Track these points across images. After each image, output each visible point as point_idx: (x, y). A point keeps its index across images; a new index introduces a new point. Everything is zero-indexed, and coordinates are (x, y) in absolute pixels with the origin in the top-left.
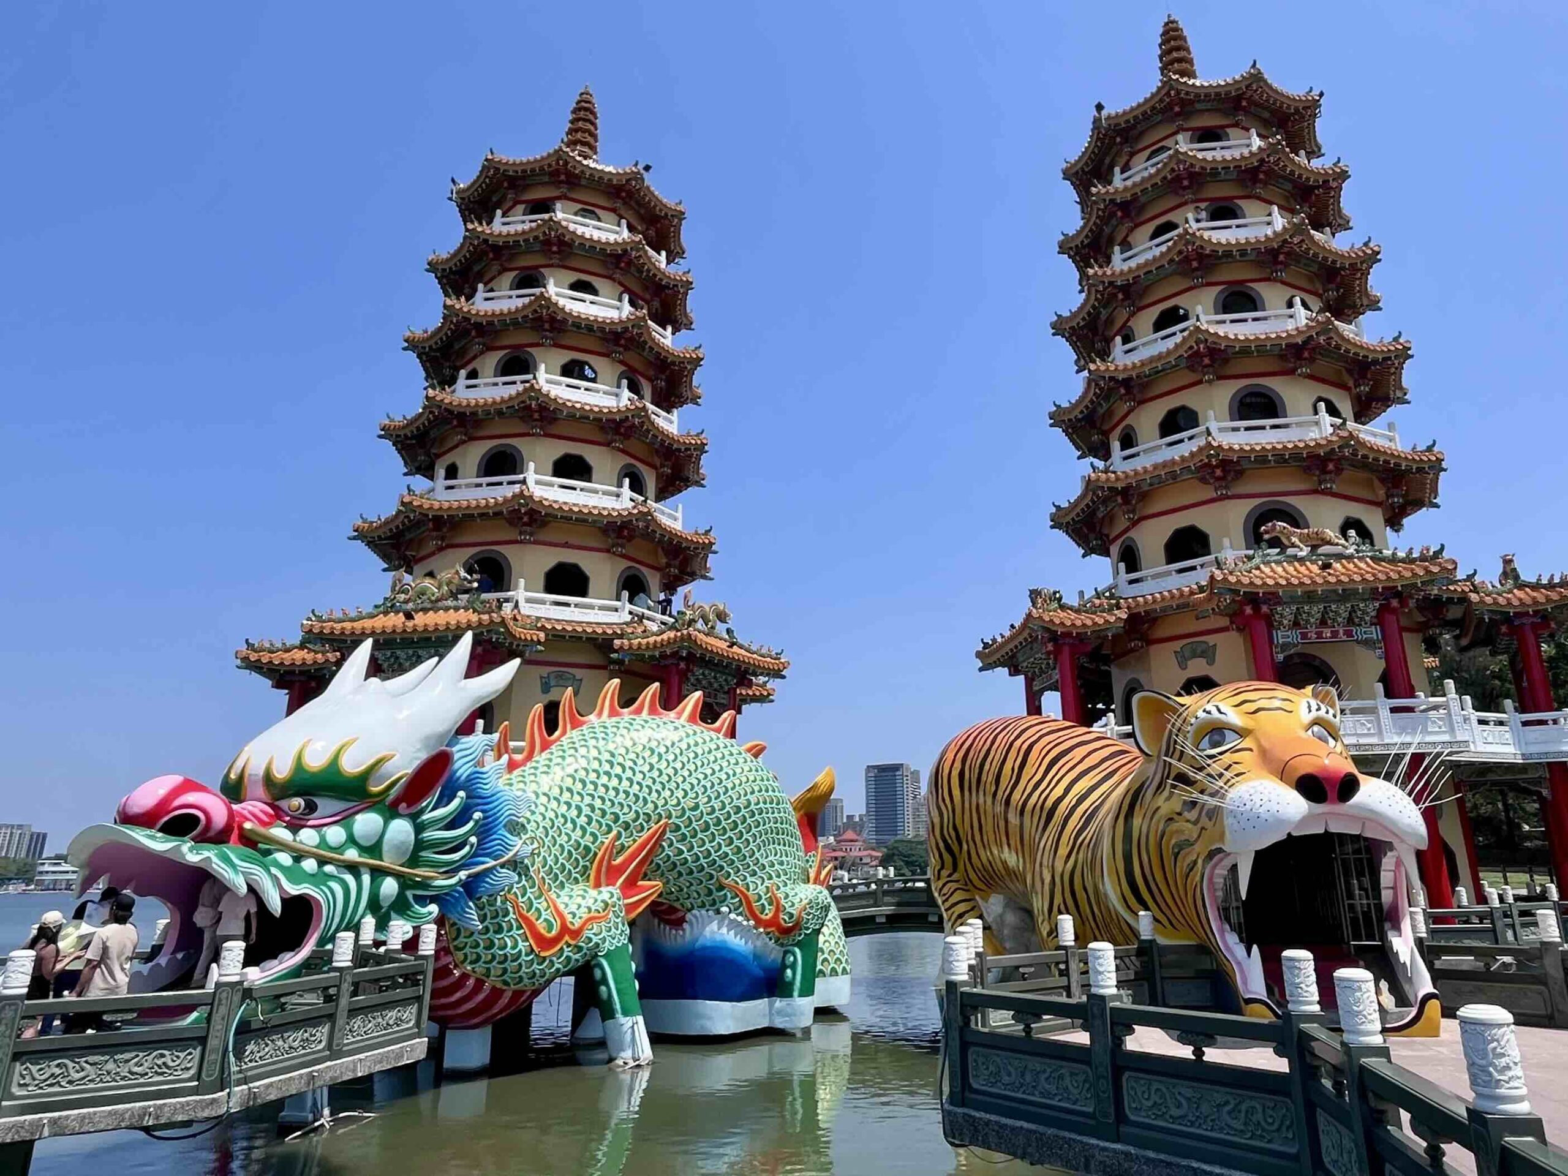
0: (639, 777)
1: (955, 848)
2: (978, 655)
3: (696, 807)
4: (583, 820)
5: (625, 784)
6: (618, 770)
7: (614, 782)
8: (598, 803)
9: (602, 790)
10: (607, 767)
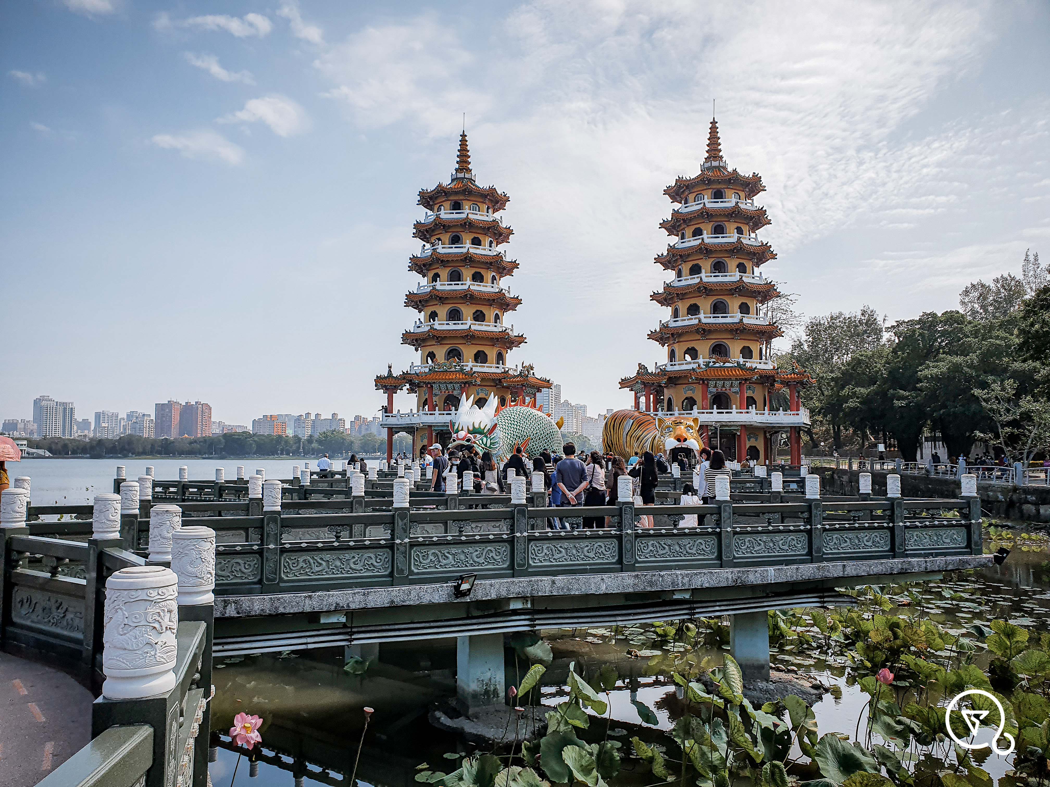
0: (521, 425)
1: (611, 446)
2: (619, 383)
3: (537, 433)
4: (509, 437)
5: (518, 427)
6: (516, 423)
7: (515, 426)
8: (512, 432)
9: (513, 429)
10: (513, 422)
